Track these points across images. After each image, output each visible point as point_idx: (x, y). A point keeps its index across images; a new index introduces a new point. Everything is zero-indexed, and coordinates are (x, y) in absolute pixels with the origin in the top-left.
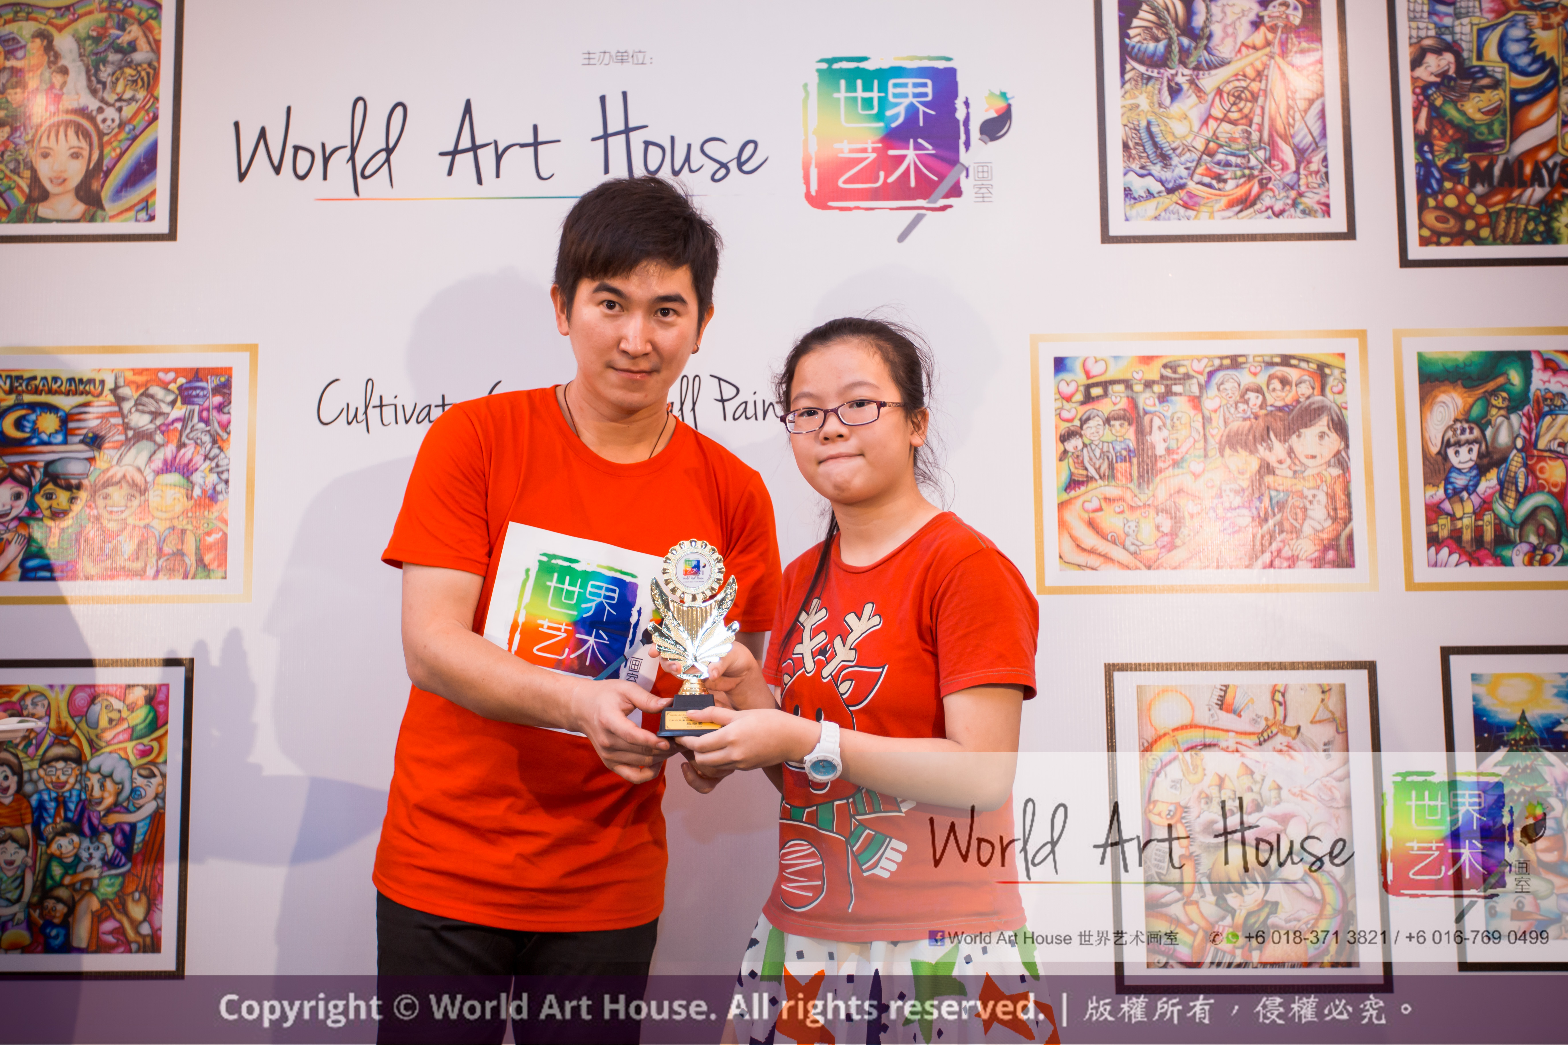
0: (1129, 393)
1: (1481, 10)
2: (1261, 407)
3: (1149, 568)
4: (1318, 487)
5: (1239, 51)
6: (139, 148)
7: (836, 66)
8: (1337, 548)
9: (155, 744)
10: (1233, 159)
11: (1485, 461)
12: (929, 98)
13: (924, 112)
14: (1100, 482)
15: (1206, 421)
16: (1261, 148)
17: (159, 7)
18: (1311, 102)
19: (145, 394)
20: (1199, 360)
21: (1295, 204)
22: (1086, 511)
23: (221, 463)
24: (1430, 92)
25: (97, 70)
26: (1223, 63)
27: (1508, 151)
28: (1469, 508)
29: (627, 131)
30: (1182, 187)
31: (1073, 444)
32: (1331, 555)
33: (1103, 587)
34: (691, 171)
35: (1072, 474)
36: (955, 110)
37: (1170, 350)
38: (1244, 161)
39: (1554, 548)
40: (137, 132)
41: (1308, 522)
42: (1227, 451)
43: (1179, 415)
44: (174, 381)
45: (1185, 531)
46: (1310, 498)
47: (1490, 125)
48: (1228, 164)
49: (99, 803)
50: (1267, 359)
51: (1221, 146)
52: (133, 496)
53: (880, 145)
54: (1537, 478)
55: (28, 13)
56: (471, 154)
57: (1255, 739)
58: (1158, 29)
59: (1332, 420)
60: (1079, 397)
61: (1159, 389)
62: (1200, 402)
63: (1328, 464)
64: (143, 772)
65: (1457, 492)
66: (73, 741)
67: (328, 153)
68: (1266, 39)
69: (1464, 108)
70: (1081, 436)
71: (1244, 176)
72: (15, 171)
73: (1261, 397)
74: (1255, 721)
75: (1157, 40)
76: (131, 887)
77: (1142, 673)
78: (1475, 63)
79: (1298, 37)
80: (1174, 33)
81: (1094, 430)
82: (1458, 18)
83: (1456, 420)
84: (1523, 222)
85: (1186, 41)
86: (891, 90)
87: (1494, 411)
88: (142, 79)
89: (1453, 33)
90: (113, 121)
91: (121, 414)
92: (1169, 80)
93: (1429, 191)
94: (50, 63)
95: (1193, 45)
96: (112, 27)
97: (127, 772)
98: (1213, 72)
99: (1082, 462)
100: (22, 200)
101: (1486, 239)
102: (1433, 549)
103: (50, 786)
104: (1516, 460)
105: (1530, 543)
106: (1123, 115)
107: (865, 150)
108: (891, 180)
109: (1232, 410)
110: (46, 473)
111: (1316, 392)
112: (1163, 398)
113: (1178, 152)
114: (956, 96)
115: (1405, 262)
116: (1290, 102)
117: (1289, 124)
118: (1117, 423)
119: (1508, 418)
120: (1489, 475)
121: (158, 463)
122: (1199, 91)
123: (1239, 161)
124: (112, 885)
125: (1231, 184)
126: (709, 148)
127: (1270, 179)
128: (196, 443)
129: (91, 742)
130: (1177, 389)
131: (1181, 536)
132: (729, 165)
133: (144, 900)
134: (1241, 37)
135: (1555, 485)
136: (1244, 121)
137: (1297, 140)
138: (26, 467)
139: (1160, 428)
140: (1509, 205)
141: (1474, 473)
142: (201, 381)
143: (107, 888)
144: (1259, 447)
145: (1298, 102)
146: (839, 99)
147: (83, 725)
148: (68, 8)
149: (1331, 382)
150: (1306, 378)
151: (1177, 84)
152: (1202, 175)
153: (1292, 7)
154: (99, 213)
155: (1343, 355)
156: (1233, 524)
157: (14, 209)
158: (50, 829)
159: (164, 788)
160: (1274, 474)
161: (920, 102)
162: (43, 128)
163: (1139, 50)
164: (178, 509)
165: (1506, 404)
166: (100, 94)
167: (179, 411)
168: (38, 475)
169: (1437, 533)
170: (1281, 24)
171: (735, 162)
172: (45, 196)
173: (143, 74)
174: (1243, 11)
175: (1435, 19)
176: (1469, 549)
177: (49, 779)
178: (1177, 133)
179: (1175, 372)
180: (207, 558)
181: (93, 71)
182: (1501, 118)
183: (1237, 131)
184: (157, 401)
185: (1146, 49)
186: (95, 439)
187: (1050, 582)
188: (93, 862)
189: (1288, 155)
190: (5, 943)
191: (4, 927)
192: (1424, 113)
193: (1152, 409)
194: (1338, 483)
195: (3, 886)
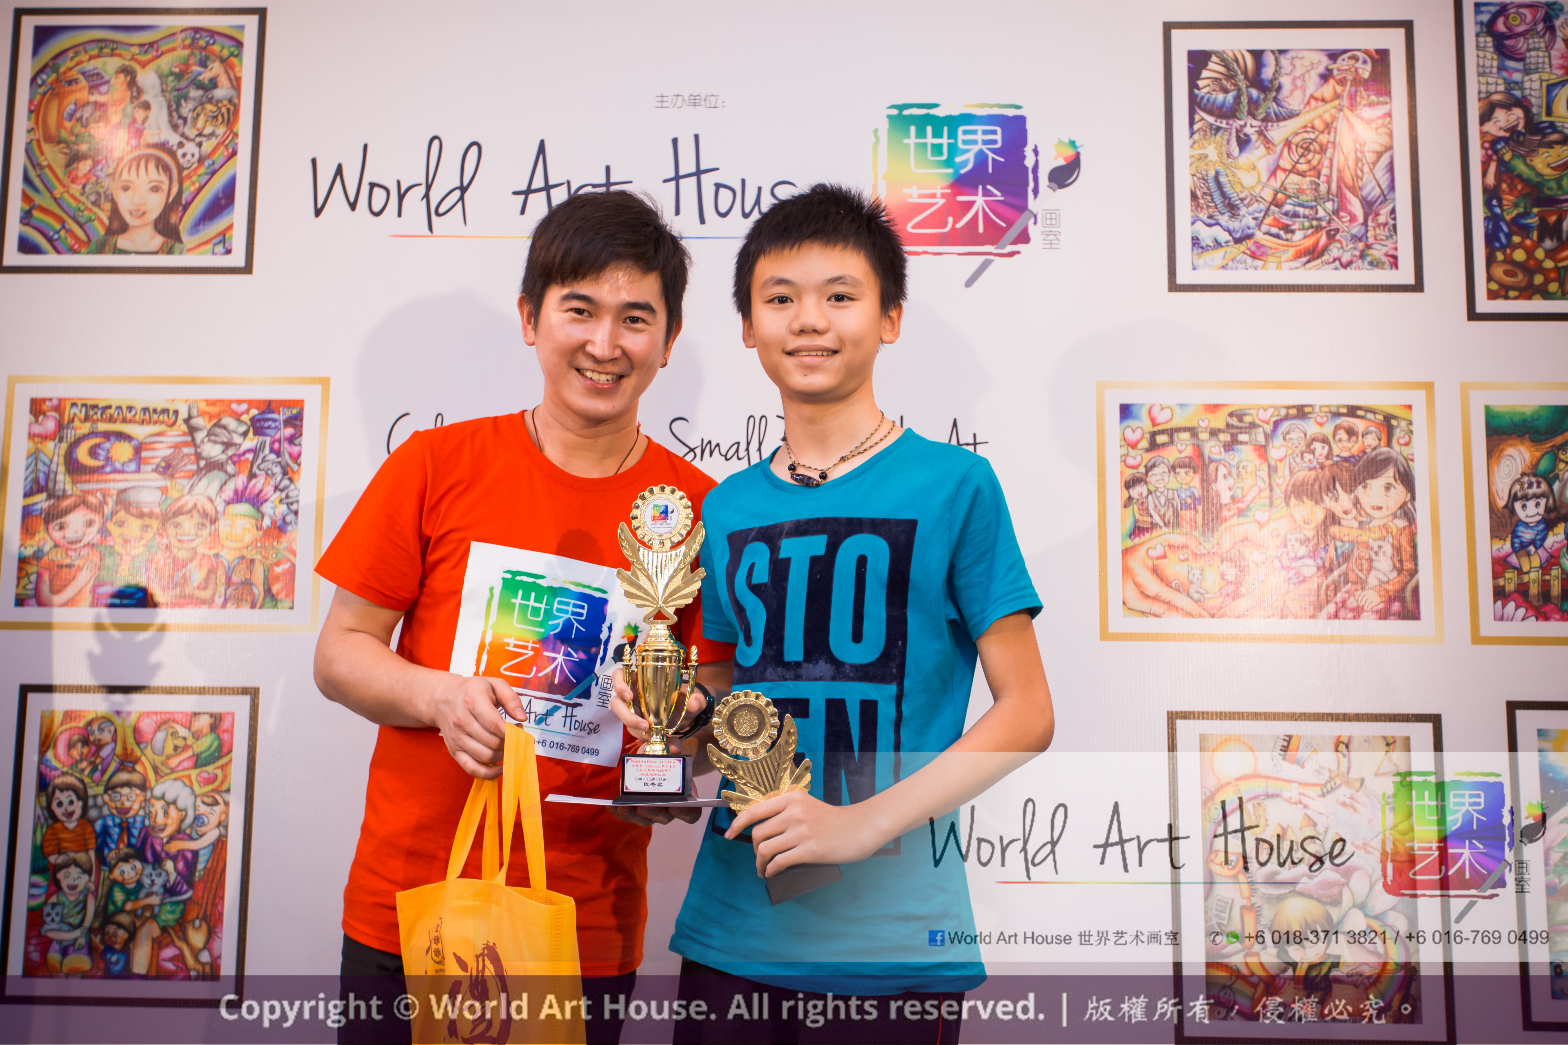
0: (1195, 441)
1: (1551, 66)
2: (1327, 458)
3: (1213, 616)
4: (1383, 539)
5: (1308, 103)
6: (217, 184)
7: (906, 112)
8: (1402, 600)
9: (219, 773)
10: (1301, 210)
12: (999, 145)
13: (993, 159)
14: (1165, 529)
15: (1272, 470)
16: (1329, 200)
17: (240, 44)
18: (1380, 155)
19: (218, 425)
20: (1265, 410)
21: (1362, 256)
22: (1152, 558)
23: (291, 494)
24: (1499, 147)
25: (179, 105)
26: (1292, 115)
28: (1536, 562)
29: (699, 173)
30: (1249, 237)
31: (1138, 491)
32: (1396, 606)
33: (1167, 634)
36: (1024, 157)
37: (1236, 399)
38: (1311, 212)
40: (216, 166)
41: (1373, 573)
42: (1293, 501)
43: (1245, 463)
44: (247, 412)
45: (1249, 580)
46: (1376, 549)
47: (1559, 180)
48: (1296, 215)
49: (163, 830)
50: (1334, 410)
51: (1289, 197)
52: (203, 525)
53: (949, 191)
55: (113, 50)
56: (544, 193)
58: (1227, 80)
59: (1399, 471)
60: (1144, 444)
61: (1225, 437)
62: (1265, 451)
63: (1394, 515)
64: (207, 800)
65: (1524, 546)
66: (138, 767)
67: (403, 190)
68: (1335, 92)
69: (1533, 163)
70: (1146, 483)
71: (1312, 227)
72: (96, 203)
73: (1327, 448)
75: (1226, 91)
76: (192, 915)
77: (1205, 721)
78: (1544, 118)
79: (1366, 90)
80: (1243, 84)
81: (1158, 477)
82: (1528, 74)
83: (1523, 474)
85: (1254, 93)
86: (961, 137)
87: (1562, 466)
88: (223, 115)
89: (1522, 89)
90: (193, 155)
91: (193, 443)
92: (1237, 131)
93: (1497, 245)
94: (132, 97)
95: (1262, 96)
96: (194, 64)
97: (191, 799)
98: (1282, 124)
99: (1147, 509)
100: (102, 232)
101: (1555, 293)
102: (1499, 603)
103: (115, 812)
106: (1191, 165)
107: (934, 196)
108: (959, 225)
109: (1298, 460)
110: (118, 502)
111: (1382, 444)
112: (1229, 447)
113: (1246, 202)
114: (1024, 143)
115: (1473, 315)
116: (1359, 154)
117: (1357, 176)
118: (1182, 471)
120: (1556, 530)
121: (229, 492)
122: (1268, 143)
123: (1307, 212)
124: (173, 912)
125: (1299, 235)
126: (778, 191)
127: (1337, 231)
128: (267, 474)
129: (156, 769)
130: (1242, 437)
131: (1245, 585)
133: (205, 927)
134: (1310, 90)
136: (1312, 173)
137: (1365, 192)
138: (99, 495)
139: (1225, 476)
141: (1541, 527)
142: (273, 412)
143: (168, 916)
145: (1367, 154)
146: (908, 145)
147: (148, 752)
148: (151, 45)
149: (1397, 433)
150: (1373, 429)
151: (1246, 135)
152: (1270, 225)
153: (1361, 60)
154: (177, 245)
155: (1410, 407)
156: (1298, 574)
157: (94, 240)
158: (113, 854)
159: (227, 815)
160: (1340, 524)
161: (989, 149)
162: (124, 162)
163: (1208, 100)
164: (248, 539)
166: (181, 129)
167: (251, 442)
168: (111, 502)
169: (1503, 587)
170: (1350, 78)
172: (124, 228)
173: (224, 110)
174: (1312, 64)
175: (1505, 74)
176: (1535, 603)
177: (113, 805)
178: (1245, 183)
179: (1241, 420)
180: (275, 588)
181: (174, 107)
183: (1306, 183)
184: (229, 432)
185: (1215, 100)
186: (167, 468)
187: (1112, 628)
188: (155, 889)
189: (1356, 207)
190: (65, 969)
191: (65, 952)
192: (1493, 167)
193: (1218, 457)
194: (1404, 535)
195: (66, 911)
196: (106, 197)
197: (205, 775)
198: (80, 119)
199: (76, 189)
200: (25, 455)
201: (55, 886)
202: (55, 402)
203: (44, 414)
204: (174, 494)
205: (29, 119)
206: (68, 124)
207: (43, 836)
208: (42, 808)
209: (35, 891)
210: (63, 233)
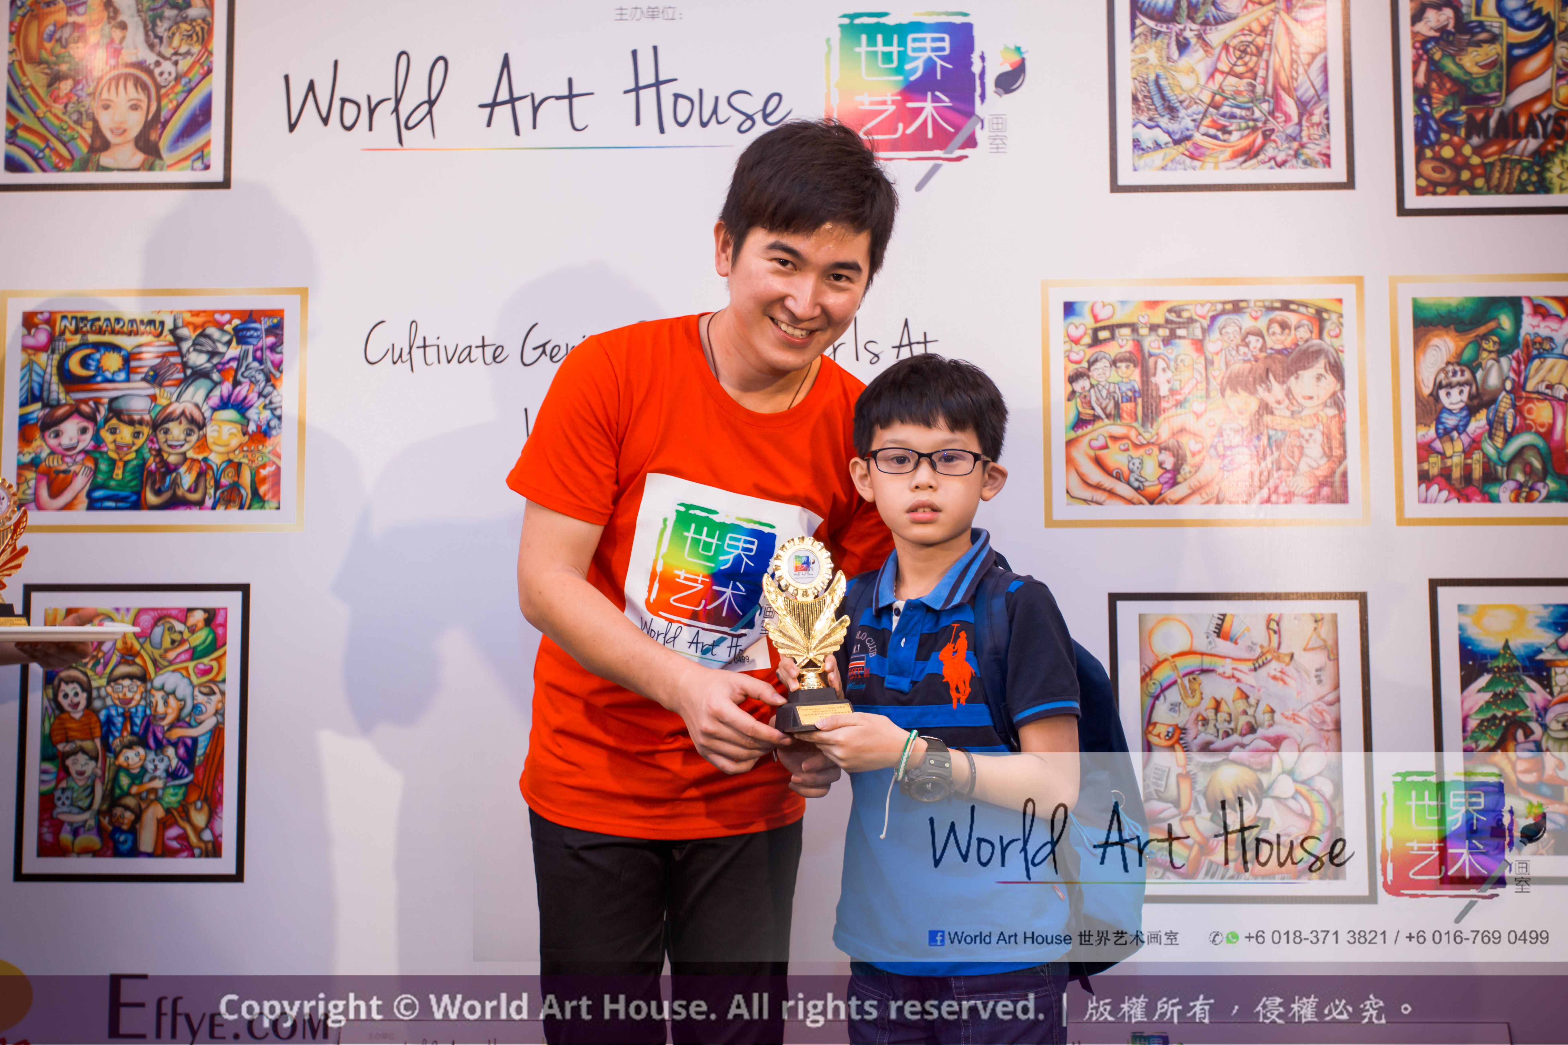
0: (1136, 336)
2: (1261, 350)
3: (1152, 502)
4: (1314, 427)
5: (1246, 7)
6: (194, 101)
7: (858, 21)
8: (1331, 485)
9: (215, 664)
10: (1238, 112)
11: (1476, 402)
12: (947, 52)
13: (942, 66)
14: (1106, 421)
15: (1209, 363)
16: (1265, 101)
18: (1314, 56)
19: (202, 335)
20: (1202, 305)
21: (1297, 155)
22: (1093, 449)
23: (274, 400)
24: (1429, 46)
25: (154, 25)
26: (1230, 18)
27: (1504, 104)
28: (1459, 447)
29: (658, 84)
31: (1081, 385)
32: (1325, 491)
33: (1108, 521)
34: (719, 123)
35: (1079, 413)
36: (971, 64)
37: (1175, 295)
38: (1248, 113)
39: (1540, 485)
40: (193, 84)
41: (1304, 460)
42: (1228, 392)
43: (1182, 357)
44: (230, 322)
45: (1186, 469)
46: (1307, 437)
47: (1486, 78)
48: (1233, 116)
49: (163, 719)
50: (1268, 304)
51: (1226, 99)
52: (192, 430)
54: (1525, 419)
56: (509, 106)
57: (1250, 665)
59: (1330, 363)
60: (1087, 340)
61: (1164, 332)
62: (1202, 346)
63: (1325, 405)
64: (204, 690)
65: (1447, 432)
66: (138, 660)
67: (373, 104)
69: (1462, 62)
70: (1089, 377)
71: (1248, 127)
72: (78, 122)
73: (1261, 340)
74: (1250, 648)
76: (194, 797)
77: (1145, 602)
78: (1474, 18)
81: (1101, 371)
83: (1448, 363)
84: (1517, 173)
86: (910, 45)
87: (1485, 354)
88: (197, 34)
90: (170, 74)
91: (180, 353)
92: (1177, 35)
93: (1426, 142)
94: (109, 18)
97: (189, 689)
98: (1220, 27)
99: (1090, 402)
100: (85, 150)
101: (1481, 189)
102: (1423, 486)
103: (117, 702)
104: (1504, 400)
105: (1517, 481)
106: (1132, 68)
107: (884, 103)
108: (909, 131)
109: (1234, 353)
110: (110, 409)
111: (1314, 335)
113: (1185, 104)
114: (971, 49)
115: (1402, 211)
116: (1294, 56)
117: (1292, 78)
118: (1123, 365)
119: (1498, 361)
120: (1478, 416)
122: (1206, 44)
123: (1243, 113)
124: (176, 795)
125: (1235, 136)
126: (735, 100)
127: (1273, 131)
128: (251, 382)
129: (155, 662)
130: (1180, 332)
131: (1182, 472)
132: (755, 117)
133: (206, 808)
135: (1542, 426)
136: (1249, 75)
137: (1299, 93)
138: (91, 403)
139: (1164, 370)
140: (1504, 156)
141: (1464, 413)
142: (255, 322)
143: (172, 798)
144: (1258, 388)
145: (1302, 56)
146: (859, 54)
147: (147, 646)
149: (1328, 326)
150: (1305, 322)
151: (1185, 39)
152: (1209, 127)
154: (158, 162)
155: (1340, 301)
156: (1233, 462)
157: (78, 158)
158: (117, 742)
159: (224, 704)
160: (1272, 413)
161: (938, 56)
162: (104, 81)
163: (1149, 5)
164: (235, 442)
165: (1497, 347)
166: (157, 48)
167: (234, 351)
168: (103, 411)
169: (1427, 471)
171: (760, 115)
172: (106, 145)
173: (198, 29)
176: (1458, 486)
177: (116, 696)
178: (1184, 86)
179: (1179, 316)
181: (150, 27)
182: (1498, 72)
183: (1243, 84)
184: (214, 341)
185: (1155, 5)
186: (156, 377)
187: (1057, 516)
188: (158, 773)
189: (1291, 107)
190: (77, 847)
191: (76, 833)
192: (1423, 67)
193: (1157, 351)
194: (1334, 422)
195: (75, 795)
196: (88, 115)
197: (201, 667)
198: (59, 40)
199: (58, 108)
200: (19, 366)
201: (64, 772)
202: (46, 315)
203: (36, 326)
204: (163, 402)
205: (10, 40)
206: (48, 45)
207: (51, 726)
208: (49, 700)
209: (46, 777)
210: (47, 151)
